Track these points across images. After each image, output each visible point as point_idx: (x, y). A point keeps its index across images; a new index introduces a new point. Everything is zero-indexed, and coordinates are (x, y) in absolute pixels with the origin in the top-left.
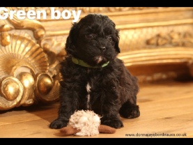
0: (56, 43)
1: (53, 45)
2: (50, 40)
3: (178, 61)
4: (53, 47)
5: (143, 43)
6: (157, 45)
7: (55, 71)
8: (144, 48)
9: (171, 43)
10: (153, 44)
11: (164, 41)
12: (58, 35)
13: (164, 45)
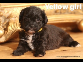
0: (6, 12)
1: (5, 12)
2: (4, 10)
3: (71, 21)
4: (5, 14)
5: (53, 12)
6: (61, 13)
7: (5, 26)
8: (54, 14)
9: (68, 12)
10: (58, 13)
11: (64, 11)
12: (7, 8)
13: (64, 13)
